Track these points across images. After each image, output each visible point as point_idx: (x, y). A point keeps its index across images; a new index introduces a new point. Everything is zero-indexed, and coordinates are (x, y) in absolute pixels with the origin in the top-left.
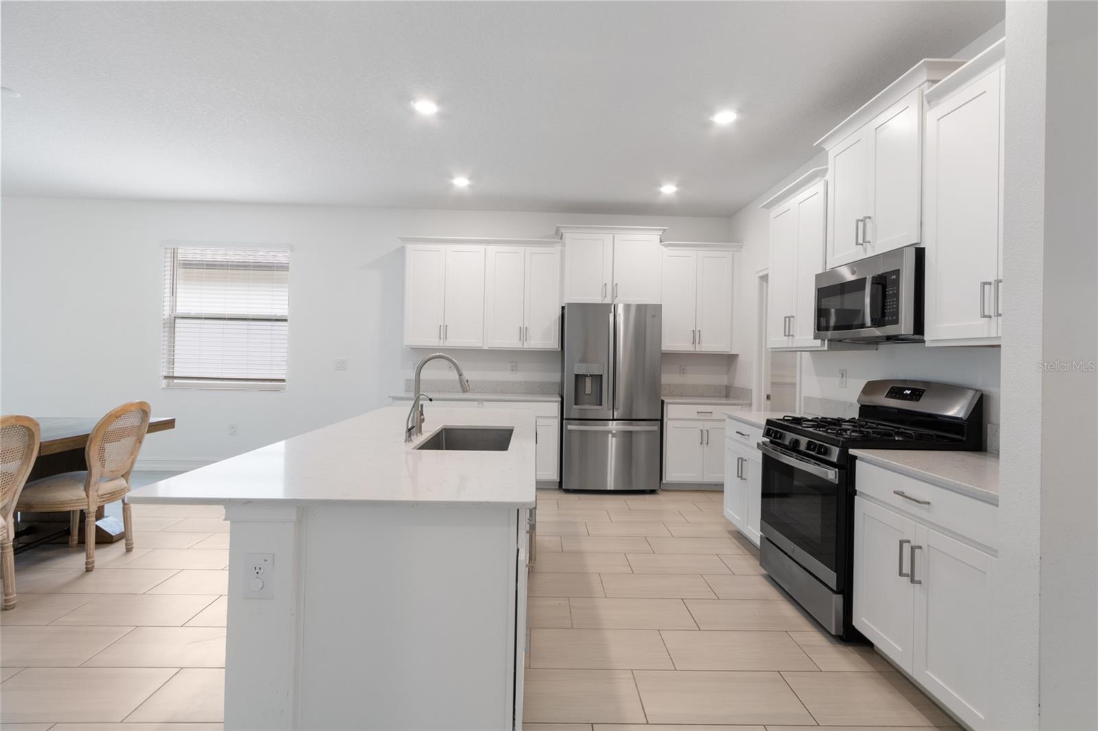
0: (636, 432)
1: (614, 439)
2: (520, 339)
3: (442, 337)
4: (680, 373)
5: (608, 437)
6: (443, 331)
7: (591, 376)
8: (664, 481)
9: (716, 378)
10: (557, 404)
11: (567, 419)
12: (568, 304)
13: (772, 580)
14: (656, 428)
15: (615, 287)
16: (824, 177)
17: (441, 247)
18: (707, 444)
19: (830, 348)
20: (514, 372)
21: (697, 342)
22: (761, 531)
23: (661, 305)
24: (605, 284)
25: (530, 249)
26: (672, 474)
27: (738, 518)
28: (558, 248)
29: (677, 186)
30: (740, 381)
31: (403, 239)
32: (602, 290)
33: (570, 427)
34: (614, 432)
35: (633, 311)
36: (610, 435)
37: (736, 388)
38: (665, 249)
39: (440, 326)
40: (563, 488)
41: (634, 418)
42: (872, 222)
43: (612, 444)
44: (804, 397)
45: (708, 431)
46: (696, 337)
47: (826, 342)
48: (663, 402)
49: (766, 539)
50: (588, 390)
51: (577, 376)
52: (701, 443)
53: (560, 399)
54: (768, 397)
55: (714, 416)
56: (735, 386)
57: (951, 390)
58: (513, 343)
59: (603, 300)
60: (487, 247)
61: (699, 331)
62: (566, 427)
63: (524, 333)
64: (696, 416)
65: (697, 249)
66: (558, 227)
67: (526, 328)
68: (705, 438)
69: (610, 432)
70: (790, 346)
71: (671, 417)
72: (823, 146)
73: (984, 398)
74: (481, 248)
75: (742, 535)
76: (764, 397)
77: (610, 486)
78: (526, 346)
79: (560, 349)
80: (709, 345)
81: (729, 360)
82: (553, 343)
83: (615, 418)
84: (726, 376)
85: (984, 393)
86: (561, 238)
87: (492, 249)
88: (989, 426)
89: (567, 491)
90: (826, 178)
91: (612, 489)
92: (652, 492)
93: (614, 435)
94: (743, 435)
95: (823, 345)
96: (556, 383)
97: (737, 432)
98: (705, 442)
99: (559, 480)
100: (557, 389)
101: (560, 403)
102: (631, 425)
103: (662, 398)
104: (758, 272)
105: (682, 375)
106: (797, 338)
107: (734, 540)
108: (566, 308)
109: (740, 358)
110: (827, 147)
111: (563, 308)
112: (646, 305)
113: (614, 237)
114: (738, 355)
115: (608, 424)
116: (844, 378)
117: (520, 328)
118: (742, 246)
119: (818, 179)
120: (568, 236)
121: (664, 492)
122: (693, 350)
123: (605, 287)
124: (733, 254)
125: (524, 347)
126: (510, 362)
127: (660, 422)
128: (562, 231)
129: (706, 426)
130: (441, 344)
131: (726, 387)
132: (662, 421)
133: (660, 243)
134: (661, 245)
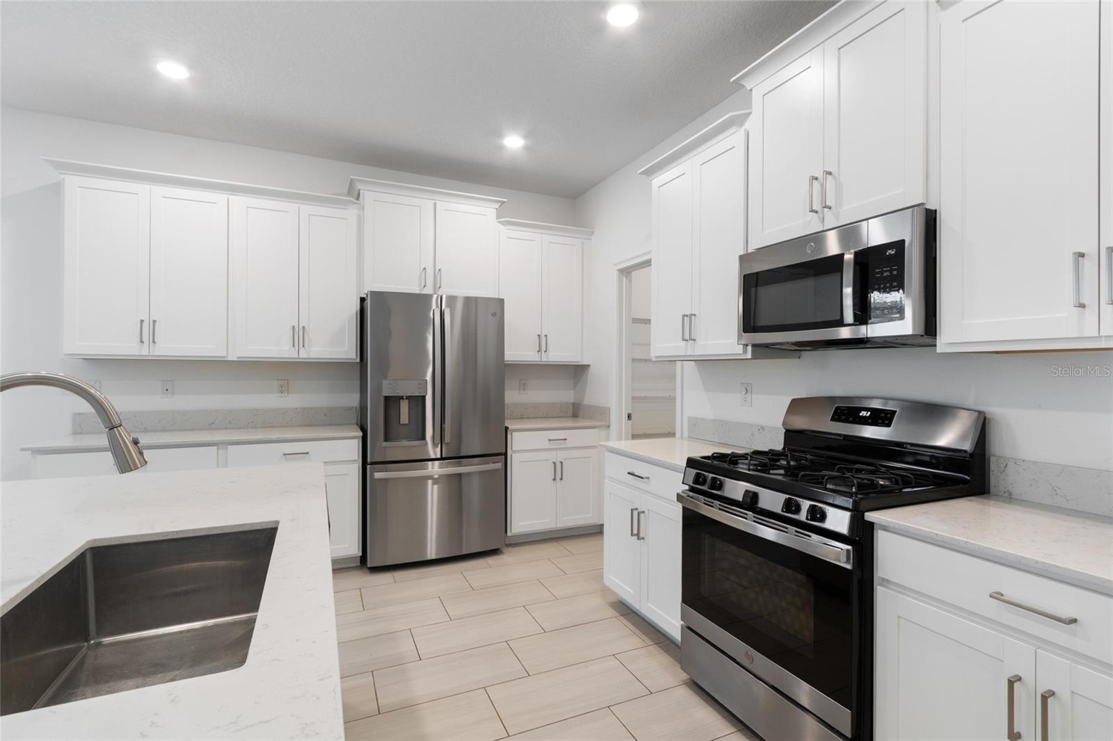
0: (469, 474)
1: (436, 487)
2: (294, 346)
3: (145, 339)
4: (520, 390)
5: (426, 485)
6: (148, 329)
7: (408, 398)
8: (509, 534)
9: (561, 394)
10: (356, 441)
11: (372, 463)
12: (372, 292)
13: (697, 687)
14: (499, 465)
15: (437, 273)
16: (742, 126)
17: (143, 188)
18: (561, 479)
19: (755, 357)
20: (286, 394)
21: (544, 349)
22: (682, 620)
23: (501, 302)
24: (424, 269)
25: (307, 209)
26: (521, 521)
27: (631, 591)
28: (351, 212)
29: (526, 137)
30: (592, 398)
31: (58, 165)
32: (420, 276)
33: (378, 475)
34: (436, 476)
35: (459, 306)
36: (430, 482)
37: (589, 407)
38: (502, 227)
39: (142, 321)
40: (369, 566)
41: (462, 454)
42: (835, 179)
43: (433, 493)
44: (690, 419)
45: (561, 463)
46: (542, 342)
47: (749, 348)
48: (507, 428)
49: (689, 629)
50: (404, 418)
51: (387, 398)
52: (554, 479)
53: (361, 434)
54: (629, 417)
55: (569, 444)
56: (585, 403)
57: (935, 412)
58: (282, 350)
59: (421, 290)
60: (230, 197)
61: (546, 336)
62: (372, 475)
63: (299, 335)
64: (547, 445)
65: (542, 231)
66: (351, 179)
67: (304, 327)
68: (558, 472)
69: (430, 477)
70: (689, 353)
71: (517, 449)
72: (742, 83)
73: (987, 422)
74: (220, 198)
75: (632, 610)
76: (625, 417)
77: (431, 554)
78: (304, 355)
79: (358, 360)
80: (559, 354)
81: (576, 372)
82: (347, 350)
83: (443, 456)
84: (572, 392)
85: (987, 416)
86: (358, 198)
87: (239, 201)
88: (992, 459)
89: (376, 570)
90: (748, 125)
91: (434, 557)
92: (494, 552)
93: (436, 481)
94: (642, 478)
95: (745, 351)
96: (352, 408)
97: (629, 473)
98: (559, 476)
99: (360, 554)
100: (354, 417)
101: (361, 439)
102: (460, 465)
103: (506, 425)
104: (615, 265)
105: (522, 391)
106: (700, 342)
107: (622, 618)
108: (368, 301)
109: (592, 370)
110: (748, 85)
111: (363, 300)
112: (476, 299)
113: (435, 204)
114: (588, 366)
115: (427, 466)
116: (749, 395)
117: (294, 327)
118: (593, 233)
119: (734, 129)
120: (368, 196)
121: (510, 549)
122: (539, 360)
123: (424, 273)
124: (583, 243)
125: (300, 357)
126: (277, 380)
127: (503, 456)
128: (359, 186)
129: (560, 456)
130: (145, 351)
131: (574, 404)
132: (505, 454)
133: (497, 219)
134: (499, 222)
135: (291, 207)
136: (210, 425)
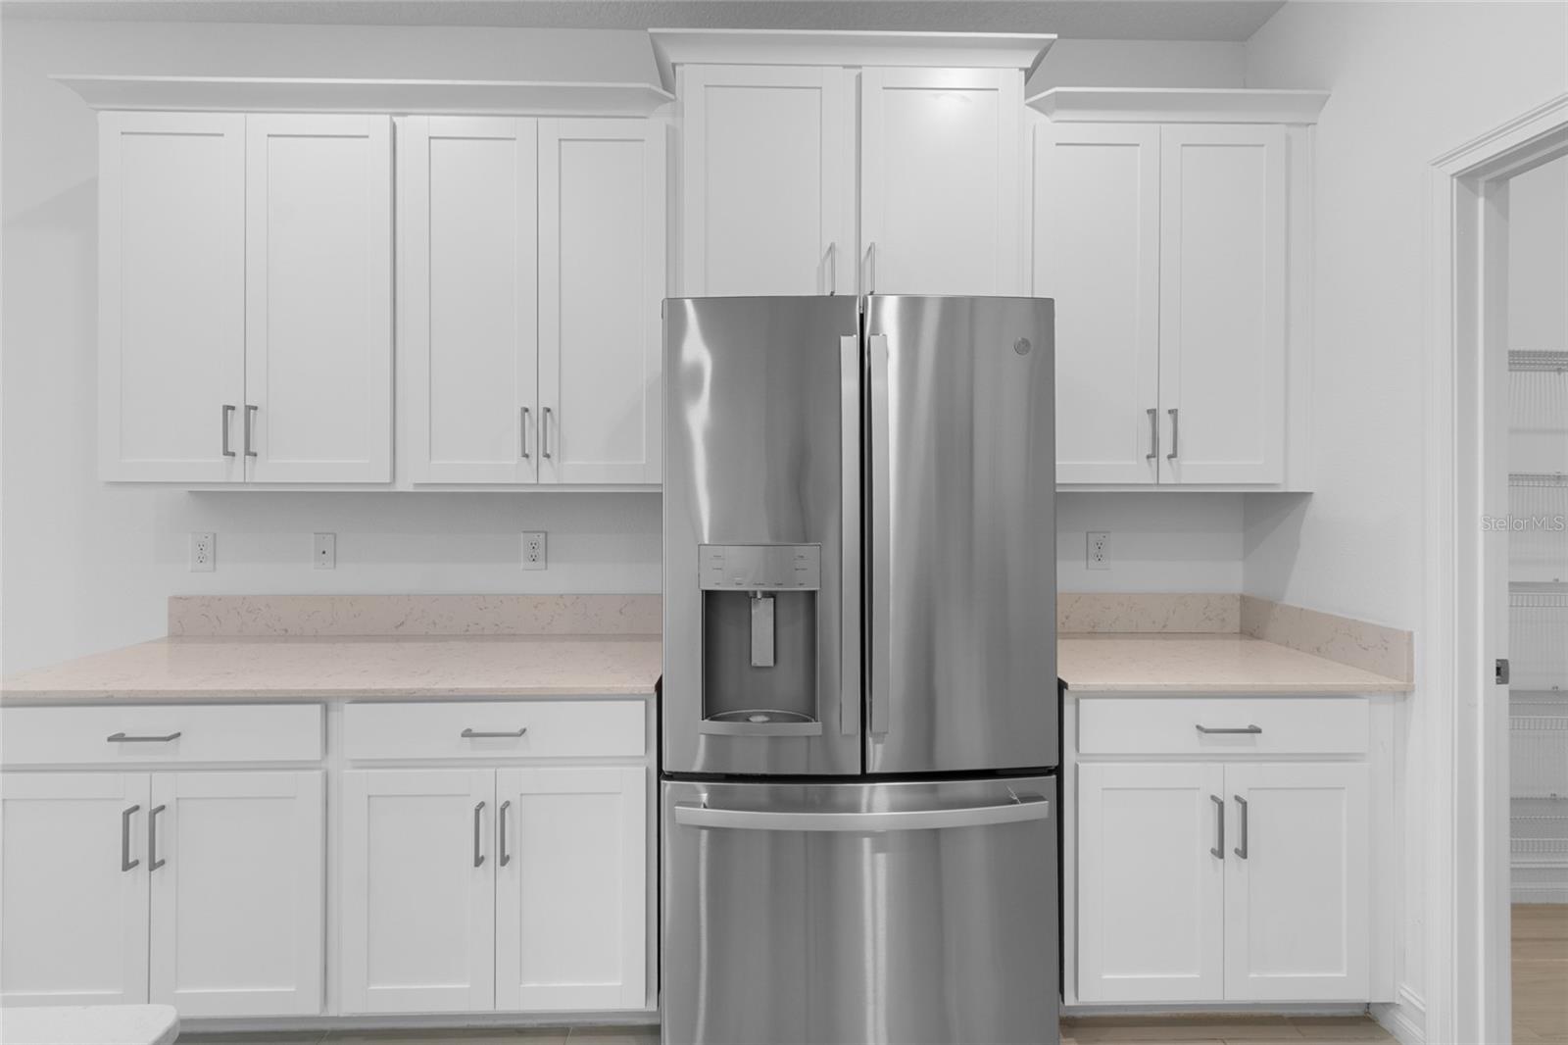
0: (956, 832)
2: (525, 457)
3: (234, 446)
8: (1070, 998)
9: (1206, 572)
10: (640, 709)
11: (675, 777)
14: (1042, 809)
15: (865, 258)
17: (229, 121)
18: (1242, 850)
20: (542, 564)
21: (1165, 449)
23: (1043, 310)
24: (832, 249)
25: (553, 127)
28: (654, 126)
33: (684, 811)
38: (1040, 118)
39: (227, 408)
41: (942, 766)
45: (1242, 801)
46: (1161, 431)
48: (1062, 686)
50: (762, 652)
51: (710, 598)
52: (1220, 853)
53: (650, 687)
54: (1501, 671)
55: (1271, 743)
58: (500, 468)
60: (398, 115)
61: (1173, 412)
62: (674, 811)
63: (538, 430)
64: (1190, 745)
65: (1159, 117)
66: (657, 40)
67: (549, 409)
68: (1232, 829)
71: (1095, 753)
74: (379, 120)
76: (1483, 672)
78: (549, 476)
80: (1209, 462)
83: (870, 770)
86: (670, 86)
87: (417, 126)
98: (1232, 841)
101: (651, 706)
102: (936, 796)
103: (1060, 674)
104: (1442, 161)
109: (1315, 507)
113: (859, 77)
117: (527, 409)
118: (1324, 100)
120: (695, 76)
122: (1153, 481)
123: (829, 261)
124: (1288, 138)
125: (540, 482)
126: (525, 532)
127: (1054, 777)
128: (672, 55)
129: (1236, 780)
130: (235, 474)
131: (1244, 600)
132: (1058, 771)
133: (1026, 97)
134: (1030, 105)
135: (520, 126)
136: (397, 627)
